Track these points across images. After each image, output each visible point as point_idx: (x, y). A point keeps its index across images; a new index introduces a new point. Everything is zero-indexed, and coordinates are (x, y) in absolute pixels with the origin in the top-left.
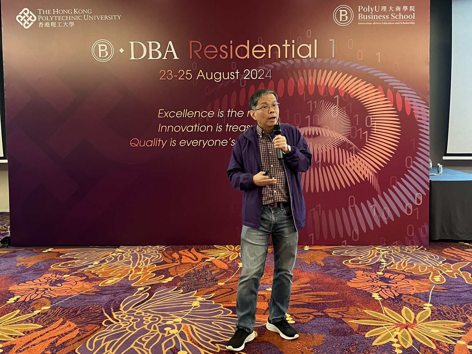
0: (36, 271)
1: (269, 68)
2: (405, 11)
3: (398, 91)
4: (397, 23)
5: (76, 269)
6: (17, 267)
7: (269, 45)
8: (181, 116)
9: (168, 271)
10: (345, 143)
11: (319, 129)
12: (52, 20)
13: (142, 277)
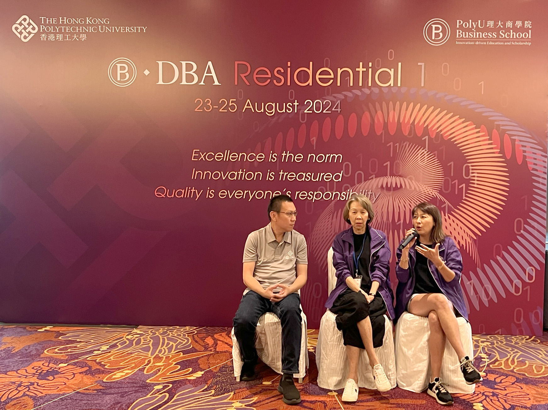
0: (24, 357)
1: (339, 99)
2: (518, 27)
3: (507, 132)
4: (508, 44)
5: (76, 356)
7: (338, 69)
8: (222, 159)
9: (197, 362)
10: (435, 199)
11: (401, 179)
12: (58, 31)
13: (163, 370)
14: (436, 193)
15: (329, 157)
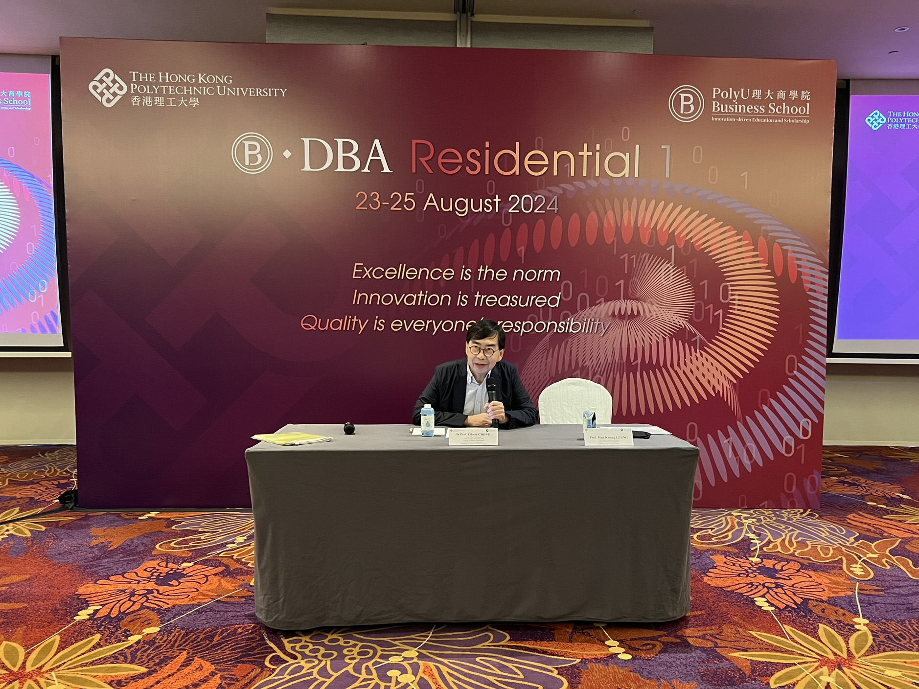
0: (128, 555)
1: (555, 194)
2: (793, 99)
3: (776, 241)
4: (780, 121)
5: (204, 552)
6: (93, 547)
7: (555, 152)
8: (395, 276)
10: (683, 330)
11: (639, 303)
12: (156, 93)
14: (684, 322)
15: (542, 273)
